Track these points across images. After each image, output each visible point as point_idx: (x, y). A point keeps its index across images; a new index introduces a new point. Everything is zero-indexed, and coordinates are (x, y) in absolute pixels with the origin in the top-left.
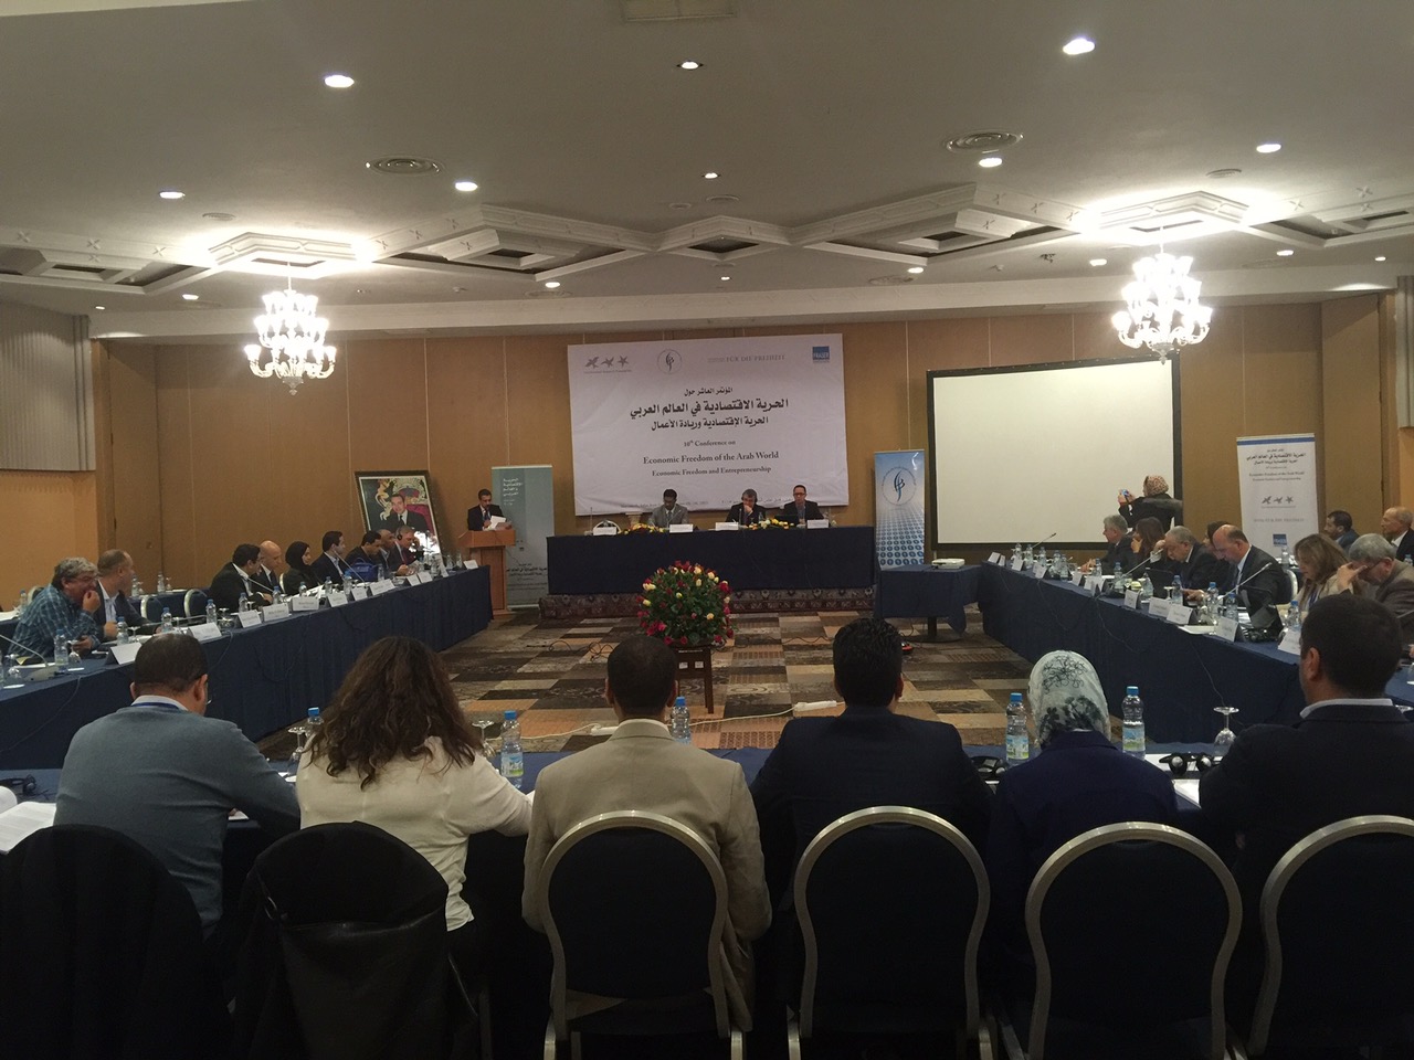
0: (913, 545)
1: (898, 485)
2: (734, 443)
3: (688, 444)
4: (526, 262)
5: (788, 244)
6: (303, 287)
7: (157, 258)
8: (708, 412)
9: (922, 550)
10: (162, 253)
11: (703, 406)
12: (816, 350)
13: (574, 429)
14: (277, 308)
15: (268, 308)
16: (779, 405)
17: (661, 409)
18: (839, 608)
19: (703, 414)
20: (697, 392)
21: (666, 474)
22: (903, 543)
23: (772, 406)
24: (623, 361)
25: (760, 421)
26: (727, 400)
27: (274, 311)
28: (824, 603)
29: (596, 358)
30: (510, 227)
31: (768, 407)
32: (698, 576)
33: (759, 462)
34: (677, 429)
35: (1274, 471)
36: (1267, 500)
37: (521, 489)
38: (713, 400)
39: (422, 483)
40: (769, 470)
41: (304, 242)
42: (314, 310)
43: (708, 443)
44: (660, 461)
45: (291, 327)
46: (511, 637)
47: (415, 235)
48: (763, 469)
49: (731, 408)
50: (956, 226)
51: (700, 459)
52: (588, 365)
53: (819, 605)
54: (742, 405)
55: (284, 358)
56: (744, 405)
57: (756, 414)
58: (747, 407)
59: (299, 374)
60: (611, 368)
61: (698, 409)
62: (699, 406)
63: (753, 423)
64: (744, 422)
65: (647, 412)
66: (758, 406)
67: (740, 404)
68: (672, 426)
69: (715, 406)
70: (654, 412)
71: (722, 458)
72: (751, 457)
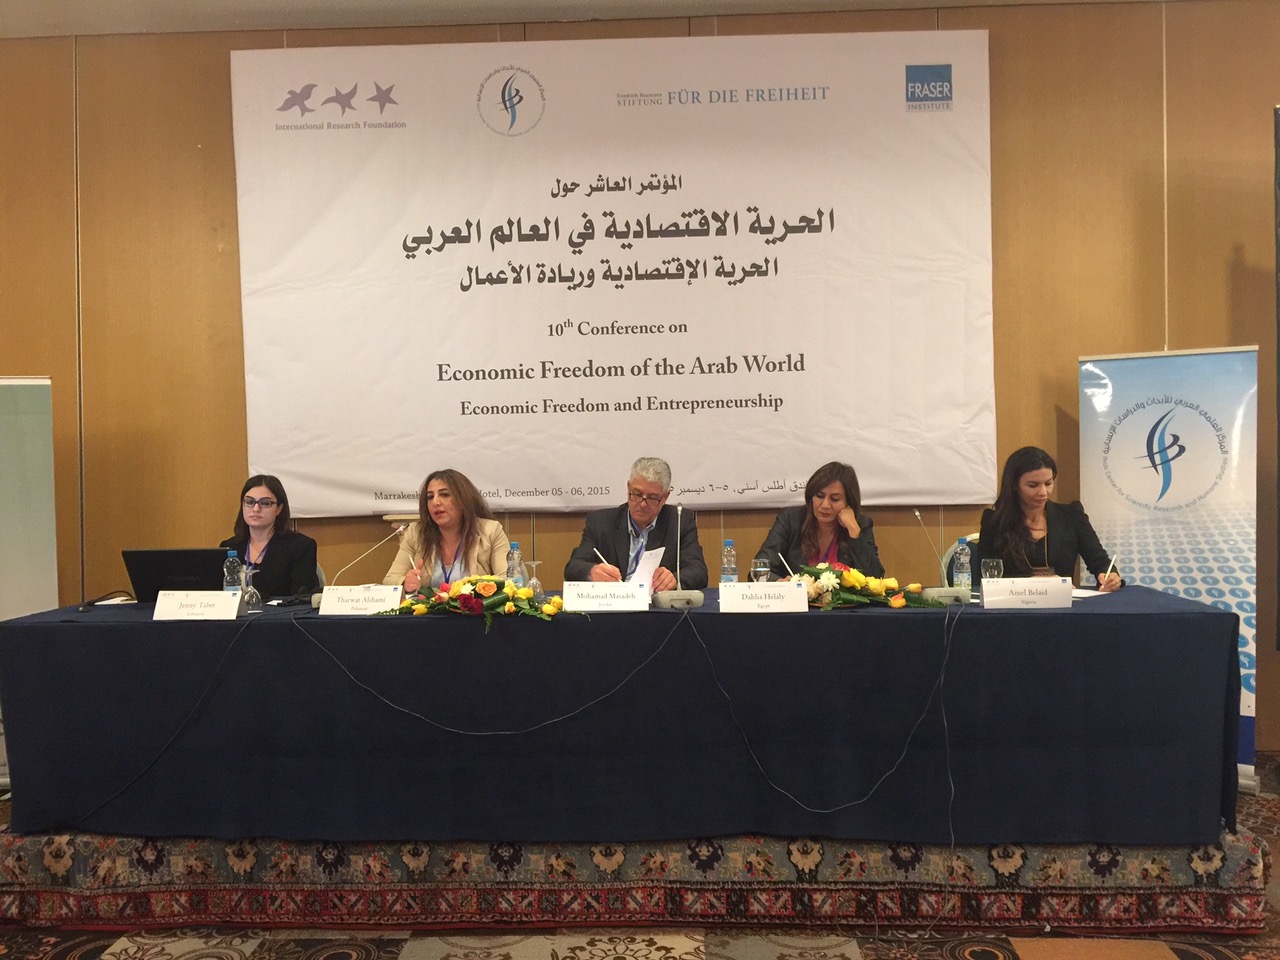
1: (1162, 452)
2: (683, 328)
3: (557, 330)
8: (617, 242)
11: (601, 225)
12: (915, 74)
13: (249, 282)
16: (809, 225)
17: (486, 233)
18: (1092, 925)
19: (601, 248)
20: (583, 190)
23: (790, 229)
24: (383, 97)
25: (757, 270)
26: (665, 210)
29: (308, 91)
31: (779, 231)
33: (748, 383)
34: (531, 287)
38: (628, 208)
40: (777, 403)
51: (591, 370)
52: (286, 106)
54: (719, 223)
56: (714, 225)
57: (742, 248)
58: (721, 231)
60: (350, 116)
61: (588, 234)
62: (589, 225)
63: (739, 275)
64: (711, 271)
65: (447, 240)
66: (753, 229)
67: (704, 222)
68: (517, 280)
69: (634, 228)
70: (467, 239)
71: (651, 370)
72: (728, 367)
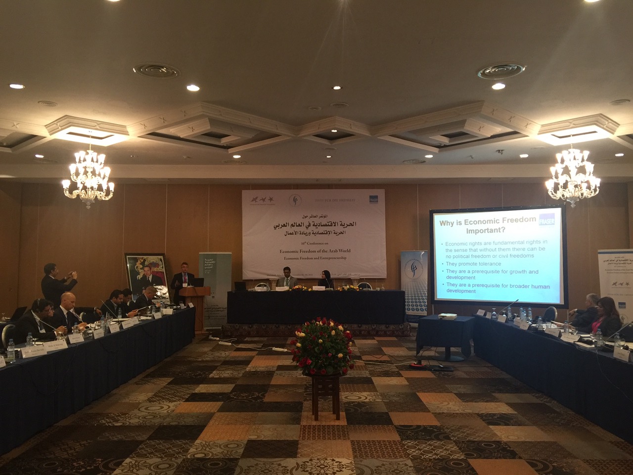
0: (421, 301)
1: (414, 269)
2: (327, 244)
3: (303, 244)
4: (224, 141)
5: (370, 135)
6: (98, 149)
7: (14, 128)
8: (315, 227)
9: (426, 304)
10: (17, 126)
11: (312, 224)
12: (371, 197)
13: (244, 234)
14: (82, 159)
15: (77, 160)
16: (351, 225)
17: (290, 225)
18: (385, 335)
19: (312, 228)
20: (309, 217)
21: (291, 259)
22: (416, 299)
23: (348, 225)
24: (271, 199)
25: (342, 233)
26: (324, 221)
27: (80, 162)
28: (377, 332)
29: (257, 198)
30: (218, 117)
31: (346, 226)
32: (332, 329)
33: (339, 254)
34: (298, 235)
35: (619, 268)
36: (615, 284)
37: (215, 265)
38: (317, 221)
39: (161, 260)
40: (345, 258)
41: (99, 123)
42: (103, 162)
43: (314, 244)
44: (288, 252)
45: (90, 170)
46: (206, 349)
47: (162, 121)
48: (342, 258)
49: (326, 226)
50: (465, 128)
51: (309, 251)
52: (252, 201)
53: (375, 333)
55: (85, 188)
56: (333, 224)
57: (339, 229)
58: (335, 226)
59: (92, 197)
61: (309, 226)
62: (310, 224)
63: (338, 234)
64: (333, 233)
65: (282, 226)
66: (341, 225)
67: (332, 224)
68: (296, 234)
69: (318, 224)
70: (286, 226)
71: (321, 251)
72: (336, 251)
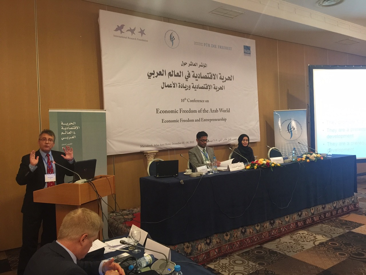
1: (290, 129)
8: (195, 79)
11: (192, 74)
12: (245, 48)
16: (229, 79)
17: (167, 73)
19: (192, 80)
20: (188, 65)
23: (226, 79)
25: (221, 88)
26: (204, 72)
29: (122, 26)
34: (177, 89)
38: (197, 71)
40: (225, 120)
43: (194, 101)
44: (166, 112)
48: (222, 119)
49: (207, 78)
51: (190, 111)
52: (116, 30)
54: (212, 77)
57: (218, 83)
58: (214, 78)
60: (134, 36)
61: (189, 76)
63: (218, 89)
64: (213, 88)
65: (158, 74)
66: (220, 79)
68: (174, 87)
69: (198, 76)
70: (163, 75)
71: (202, 111)
72: (216, 111)
